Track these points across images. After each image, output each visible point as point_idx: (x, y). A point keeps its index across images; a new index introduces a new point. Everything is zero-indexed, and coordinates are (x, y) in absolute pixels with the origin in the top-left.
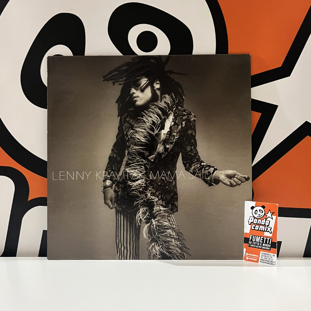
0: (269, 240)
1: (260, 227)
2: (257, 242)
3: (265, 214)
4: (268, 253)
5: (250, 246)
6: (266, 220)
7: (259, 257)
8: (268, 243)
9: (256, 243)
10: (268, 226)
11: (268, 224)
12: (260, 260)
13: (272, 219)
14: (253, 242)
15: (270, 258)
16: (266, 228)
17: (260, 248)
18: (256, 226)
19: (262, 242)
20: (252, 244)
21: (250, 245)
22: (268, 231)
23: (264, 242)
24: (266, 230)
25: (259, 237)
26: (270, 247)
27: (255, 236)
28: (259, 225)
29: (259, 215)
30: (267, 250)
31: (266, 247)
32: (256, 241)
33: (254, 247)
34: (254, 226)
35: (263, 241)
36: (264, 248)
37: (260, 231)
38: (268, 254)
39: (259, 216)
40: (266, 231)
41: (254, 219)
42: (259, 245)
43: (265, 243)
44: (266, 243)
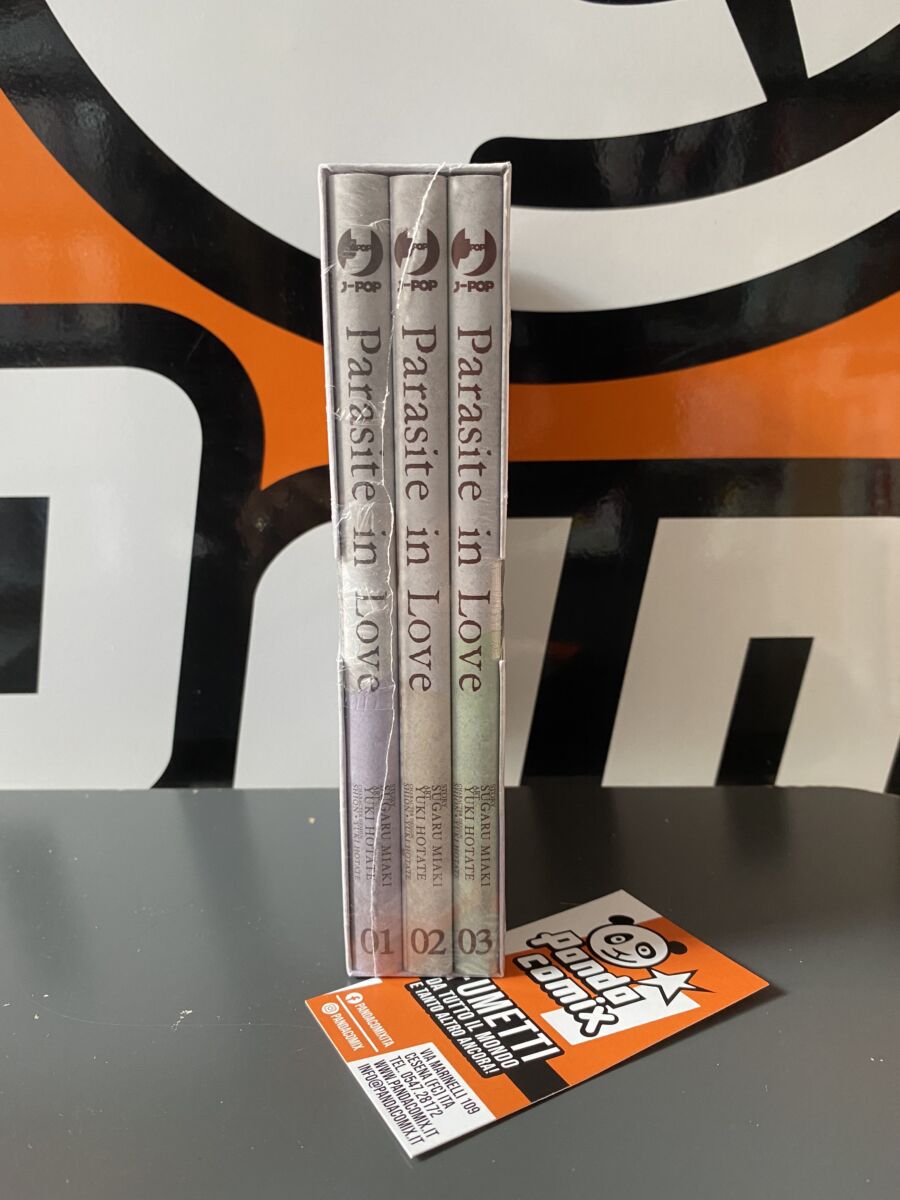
0: (543, 1047)
1: (567, 982)
2: (470, 1006)
3: (649, 968)
4: (453, 1072)
5: (413, 992)
6: (627, 985)
7: (383, 1050)
8: (515, 1048)
9: (462, 1007)
10: (608, 1002)
11: (616, 1001)
12: (372, 1061)
13: (667, 1005)
14: (452, 992)
15: (435, 1099)
16: (591, 1003)
17: (449, 1035)
18: (552, 969)
19: (493, 1025)
20: (436, 994)
21: (420, 988)
22: (582, 1016)
23: (502, 1034)
24: (573, 1008)
25: (508, 1003)
26: (503, 1071)
27: (493, 987)
28: (571, 975)
29: (620, 953)
30: (473, 1062)
31: (484, 1050)
32: (470, 1001)
33: (427, 1010)
34: (545, 962)
35: (501, 1025)
36: (469, 1045)
37: (544, 989)
38: (450, 1081)
39: (615, 954)
40: (568, 1010)
41: (579, 947)
42: (462, 1023)
43: (498, 1038)
44: (507, 1042)
